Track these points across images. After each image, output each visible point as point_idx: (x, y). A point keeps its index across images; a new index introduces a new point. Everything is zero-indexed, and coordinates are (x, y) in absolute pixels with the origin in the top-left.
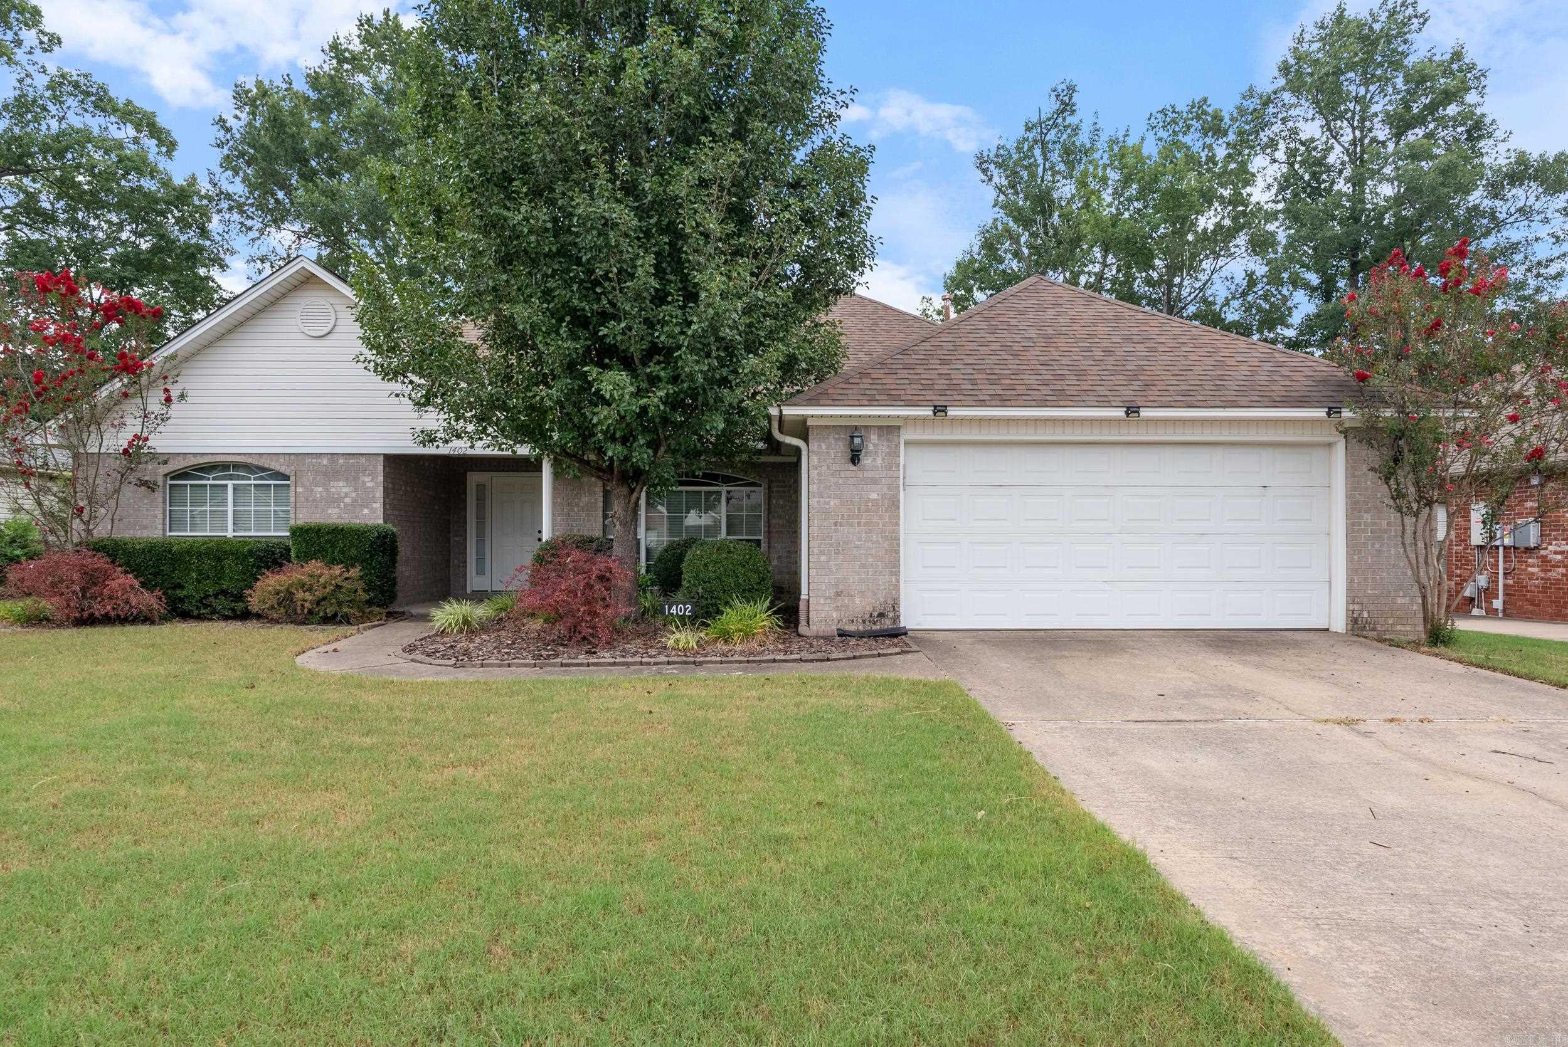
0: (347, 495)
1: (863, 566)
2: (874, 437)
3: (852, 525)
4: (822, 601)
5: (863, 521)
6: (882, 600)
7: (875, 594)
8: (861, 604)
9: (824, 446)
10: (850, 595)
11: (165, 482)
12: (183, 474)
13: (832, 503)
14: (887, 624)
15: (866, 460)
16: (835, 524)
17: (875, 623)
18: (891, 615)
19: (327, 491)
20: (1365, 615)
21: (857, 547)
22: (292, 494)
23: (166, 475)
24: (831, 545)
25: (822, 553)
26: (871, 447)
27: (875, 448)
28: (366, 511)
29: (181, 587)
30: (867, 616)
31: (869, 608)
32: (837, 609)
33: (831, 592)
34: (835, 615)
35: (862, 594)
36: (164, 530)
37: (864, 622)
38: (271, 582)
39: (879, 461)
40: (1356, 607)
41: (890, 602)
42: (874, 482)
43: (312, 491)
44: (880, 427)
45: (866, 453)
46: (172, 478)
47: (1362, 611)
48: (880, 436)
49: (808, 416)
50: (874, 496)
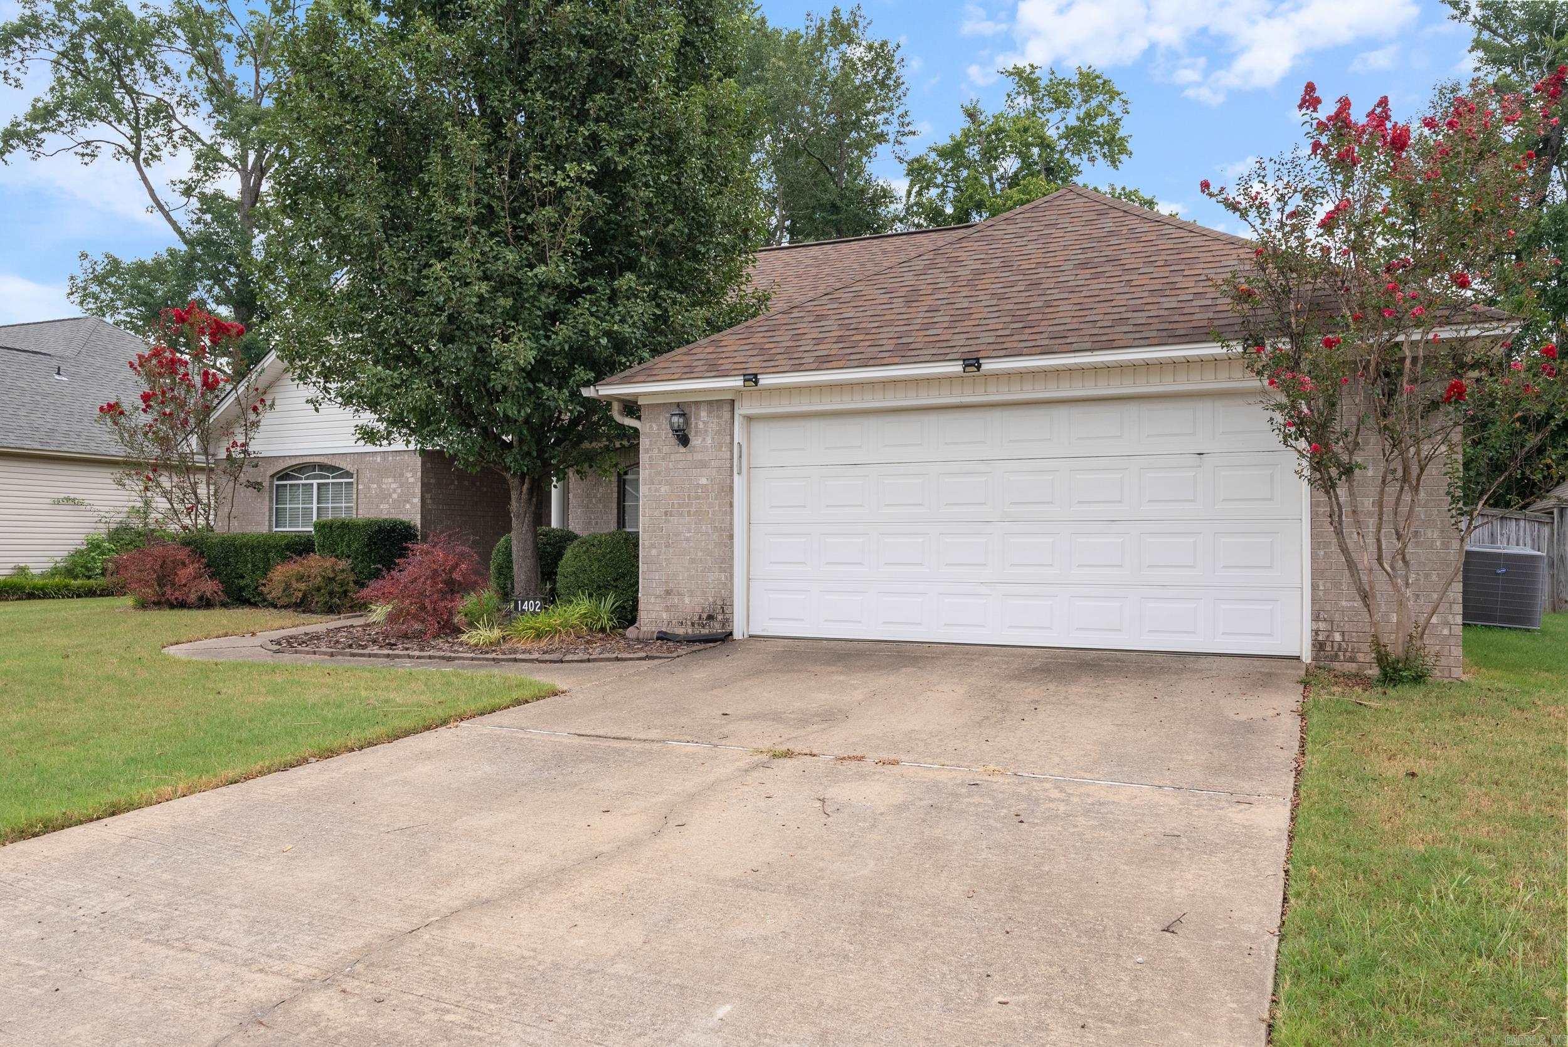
0: (395, 491)
1: (692, 561)
2: (703, 414)
3: (681, 515)
4: (653, 600)
5: (693, 510)
6: (711, 600)
7: (704, 593)
8: (691, 604)
9: (655, 427)
10: (679, 594)
11: (271, 483)
12: (284, 475)
13: (663, 489)
14: (716, 628)
15: (695, 441)
16: (666, 514)
17: (703, 627)
18: (720, 617)
19: (380, 487)
20: (1338, 637)
21: (687, 540)
22: (355, 491)
23: (272, 476)
24: (662, 537)
25: (653, 546)
26: (701, 425)
27: (704, 425)
28: (408, 506)
29: (243, 577)
30: (696, 618)
31: (698, 609)
32: (667, 609)
33: (660, 591)
34: (665, 616)
35: (692, 593)
36: (270, 526)
37: (693, 624)
38: (281, 573)
39: (709, 441)
40: (1322, 626)
41: (719, 602)
42: (703, 465)
43: (369, 488)
44: (710, 403)
45: (696, 432)
46: (278, 479)
47: (1331, 631)
48: (710, 412)
49: (637, 395)
50: (703, 481)
